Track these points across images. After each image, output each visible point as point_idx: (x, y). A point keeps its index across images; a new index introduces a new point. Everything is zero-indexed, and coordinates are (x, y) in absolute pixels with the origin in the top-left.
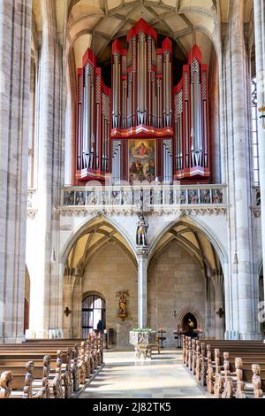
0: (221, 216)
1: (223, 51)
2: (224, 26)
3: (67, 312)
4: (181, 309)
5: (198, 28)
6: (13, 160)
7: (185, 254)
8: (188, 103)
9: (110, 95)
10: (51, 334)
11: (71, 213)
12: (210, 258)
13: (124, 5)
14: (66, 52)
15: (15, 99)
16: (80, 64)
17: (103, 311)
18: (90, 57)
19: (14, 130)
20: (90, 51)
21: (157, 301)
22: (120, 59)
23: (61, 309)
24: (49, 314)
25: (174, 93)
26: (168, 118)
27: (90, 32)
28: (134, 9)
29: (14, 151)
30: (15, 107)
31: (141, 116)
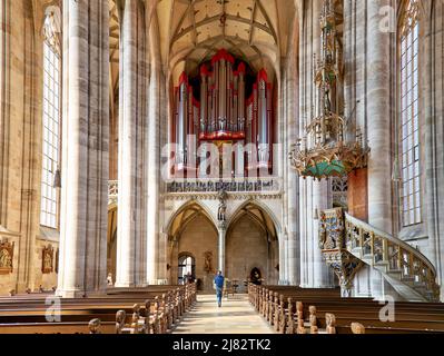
0: (278, 200)
1: (282, 78)
2: (283, 59)
3: (168, 267)
4: (249, 265)
5: (264, 56)
6: (139, 168)
7: (253, 224)
8: (256, 113)
9: (199, 106)
10: (159, 282)
11: (172, 198)
12: (271, 227)
13: (209, 39)
14: (168, 79)
15: (139, 128)
16: (176, 84)
17: (193, 266)
18: (184, 78)
19: (139, 148)
20: (184, 73)
21: (232, 259)
22: (207, 79)
23: (165, 265)
24: (157, 269)
25: (246, 105)
26: (241, 125)
27: (184, 59)
28: (217, 42)
29: (139, 163)
30: (139, 133)
31: (222, 124)
